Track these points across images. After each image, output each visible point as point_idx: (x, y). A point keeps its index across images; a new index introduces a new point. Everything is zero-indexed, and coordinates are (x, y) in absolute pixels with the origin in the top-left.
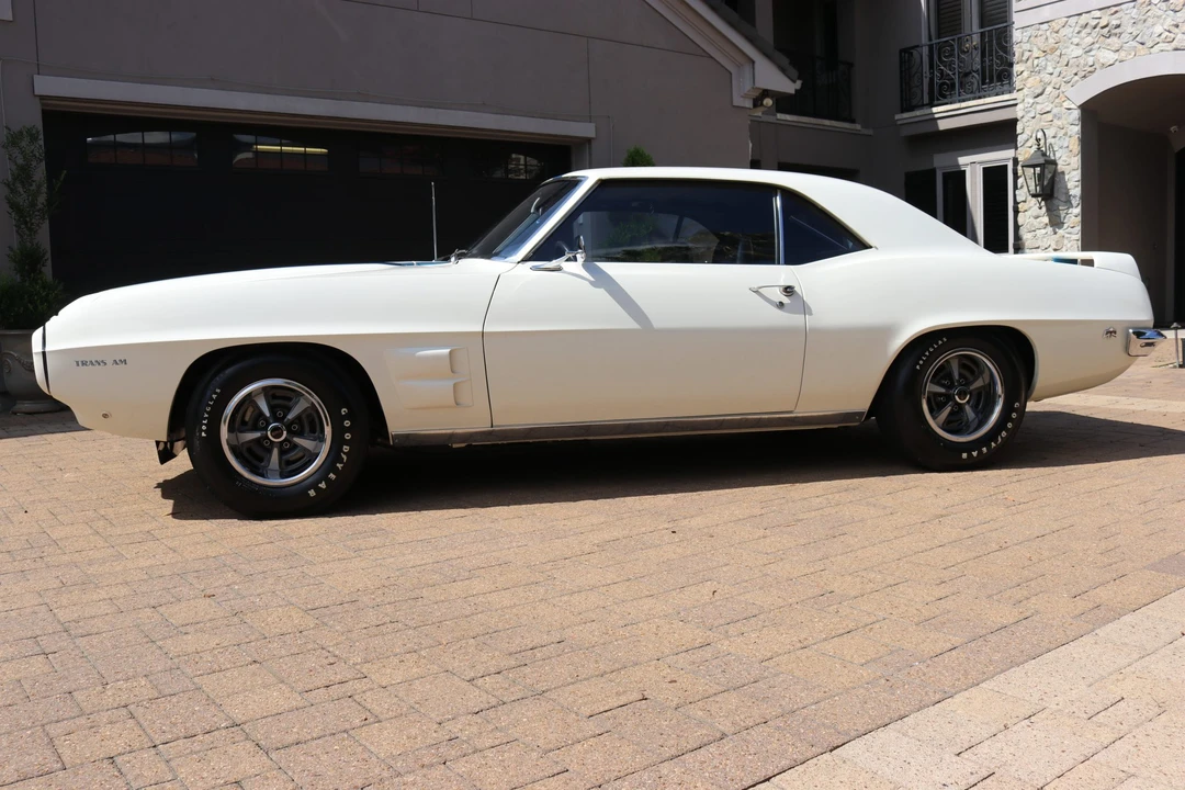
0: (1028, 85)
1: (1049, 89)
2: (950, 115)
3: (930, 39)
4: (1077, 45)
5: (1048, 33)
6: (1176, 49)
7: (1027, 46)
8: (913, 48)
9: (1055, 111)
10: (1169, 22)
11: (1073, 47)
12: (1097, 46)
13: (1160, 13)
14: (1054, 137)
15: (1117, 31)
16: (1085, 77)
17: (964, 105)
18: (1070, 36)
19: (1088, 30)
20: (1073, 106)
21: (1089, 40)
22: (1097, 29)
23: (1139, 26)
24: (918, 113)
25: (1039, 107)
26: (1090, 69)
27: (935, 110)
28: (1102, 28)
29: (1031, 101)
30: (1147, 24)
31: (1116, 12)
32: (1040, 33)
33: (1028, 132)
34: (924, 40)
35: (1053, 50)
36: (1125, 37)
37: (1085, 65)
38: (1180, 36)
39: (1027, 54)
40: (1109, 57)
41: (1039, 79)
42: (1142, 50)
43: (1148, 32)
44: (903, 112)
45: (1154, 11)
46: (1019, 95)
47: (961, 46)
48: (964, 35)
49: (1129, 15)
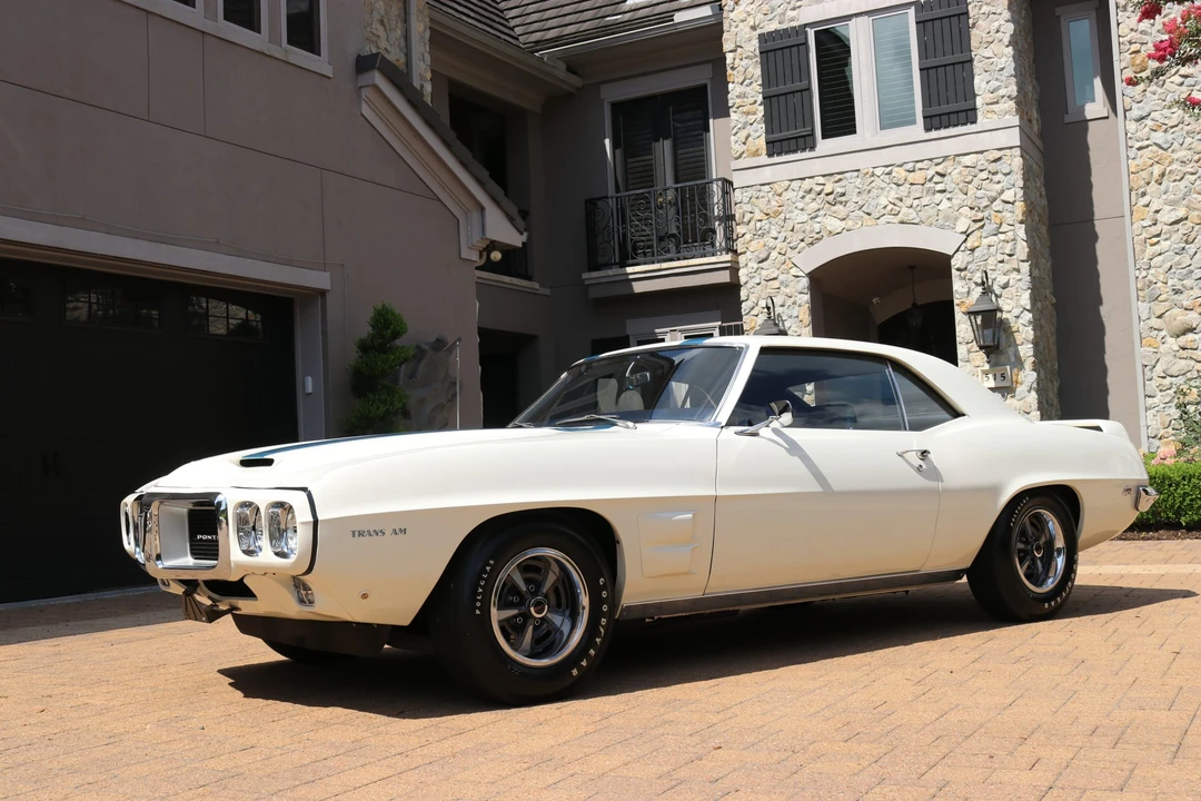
0: (751, 249)
1: (774, 254)
2: (647, 276)
3: (618, 191)
4: (802, 210)
5: (770, 194)
6: (902, 222)
7: (748, 208)
8: (600, 199)
9: (781, 277)
10: (893, 193)
11: (797, 212)
12: (822, 212)
13: (884, 185)
14: (782, 306)
15: (842, 199)
16: (812, 244)
17: (665, 265)
18: (794, 200)
19: (812, 195)
20: (801, 274)
21: (814, 206)
22: (822, 195)
23: (864, 196)
24: (610, 272)
25: (764, 273)
26: (817, 236)
27: (629, 270)
28: (827, 195)
29: (756, 266)
30: (871, 195)
31: (840, 180)
32: (762, 194)
33: (753, 298)
34: (611, 191)
35: (777, 214)
36: (851, 205)
37: (812, 232)
38: (904, 210)
39: (748, 216)
40: (833, 224)
41: (762, 243)
42: (869, 221)
43: (874, 203)
44: (590, 270)
45: (878, 182)
46: (742, 259)
47: (656, 200)
48: (659, 188)
49: (851, 185)
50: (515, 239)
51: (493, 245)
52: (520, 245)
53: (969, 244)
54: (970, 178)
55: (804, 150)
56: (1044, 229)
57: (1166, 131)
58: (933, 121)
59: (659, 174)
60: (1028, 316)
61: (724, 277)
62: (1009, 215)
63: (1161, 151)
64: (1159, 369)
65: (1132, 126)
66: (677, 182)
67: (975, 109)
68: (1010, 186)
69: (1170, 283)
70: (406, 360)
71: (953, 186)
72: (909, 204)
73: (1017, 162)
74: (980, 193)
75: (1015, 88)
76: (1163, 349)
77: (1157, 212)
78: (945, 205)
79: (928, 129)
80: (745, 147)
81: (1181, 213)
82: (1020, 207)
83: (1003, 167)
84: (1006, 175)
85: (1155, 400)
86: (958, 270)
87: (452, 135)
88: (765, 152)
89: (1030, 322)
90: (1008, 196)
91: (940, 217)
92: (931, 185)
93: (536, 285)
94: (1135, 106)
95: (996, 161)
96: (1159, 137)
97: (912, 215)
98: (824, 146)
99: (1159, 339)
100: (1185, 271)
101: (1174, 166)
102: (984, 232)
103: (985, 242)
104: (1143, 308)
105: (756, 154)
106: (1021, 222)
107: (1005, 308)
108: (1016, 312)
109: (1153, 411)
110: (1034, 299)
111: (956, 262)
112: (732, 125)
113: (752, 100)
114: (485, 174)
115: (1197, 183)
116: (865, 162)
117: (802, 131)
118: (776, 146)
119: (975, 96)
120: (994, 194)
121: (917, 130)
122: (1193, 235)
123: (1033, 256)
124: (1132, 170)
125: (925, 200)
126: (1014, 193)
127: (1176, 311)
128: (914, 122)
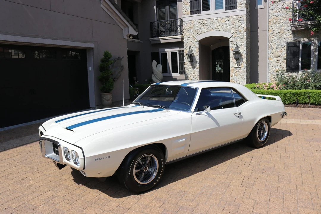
0: (186, 35)
1: (191, 36)
2: (163, 39)
3: (157, 20)
4: (198, 27)
5: (191, 23)
6: (219, 31)
7: (186, 26)
8: (154, 22)
9: (193, 41)
10: (217, 24)
12: (202, 28)
13: (216, 22)
14: (193, 48)
15: (207, 25)
16: (199, 34)
17: (167, 37)
18: (196, 24)
19: (200, 24)
20: (197, 41)
21: (200, 26)
22: (202, 24)
23: (211, 24)
24: (155, 38)
25: (189, 40)
26: (201, 33)
27: (160, 38)
29: (187, 39)
30: (213, 24)
31: (206, 20)
32: (189, 23)
33: (186, 46)
34: (156, 21)
35: (192, 27)
37: (199, 32)
39: (186, 28)
40: (205, 30)
41: (189, 34)
42: (212, 30)
43: (213, 26)
44: (151, 38)
45: (214, 22)
46: (184, 37)
47: (165, 23)
48: (166, 20)
49: (209, 21)
50: (135, 34)
51: (130, 35)
52: (137, 35)
53: (234, 36)
54: (234, 21)
55: (198, 13)
56: (249, 32)
57: (277, 12)
58: (227, 8)
59: (166, 17)
60: (245, 52)
61: (180, 40)
62: (243, 30)
63: (276, 17)
64: (272, 65)
65: (270, 11)
66: (170, 19)
67: (236, 6)
68: (243, 24)
69: (276, 46)
70: (111, 64)
71: (231, 23)
72: (221, 27)
73: (245, 18)
74: (237, 25)
75: (246, 2)
76: (273, 60)
77: (274, 30)
78: (229, 27)
79: (226, 10)
80: (186, 12)
81: (279, 31)
82: (245, 28)
83: (242, 19)
84: (242, 21)
85: (271, 71)
86: (231, 41)
87: (121, 11)
88: (190, 14)
89: (246, 54)
90: (242, 25)
91: (228, 30)
92: (226, 22)
93: (140, 41)
94: (271, 6)
95: (240, 18)
96: (276, 14)
97: (221, 29)
98: (203, 13)
99: (272, 58)
100: (279, 44)
101: (279, 20)
102: (237, 33)
103: (237, 36)
104: (270, 51)
105: (188, 14)
106: (245, 32)
107: (240, 50)
108: (243, 51)
109: (270, 73)
110: (247, 48)
111: (230, 40)
112: (183, 7)
113: (187, 2)
114: (129, 19)
115: (283, 24)
116: (211, 17)
117: (198, 9)
118: (192, 12)
119: (236, 3)
120: (240, 25)
121: (223, 10)
122: (281, 36)
123: (247, 39)
124: (270, 21)
125: (224, 26)
126: (244, 25)
127: (276, 52)
128: (223, 8)
